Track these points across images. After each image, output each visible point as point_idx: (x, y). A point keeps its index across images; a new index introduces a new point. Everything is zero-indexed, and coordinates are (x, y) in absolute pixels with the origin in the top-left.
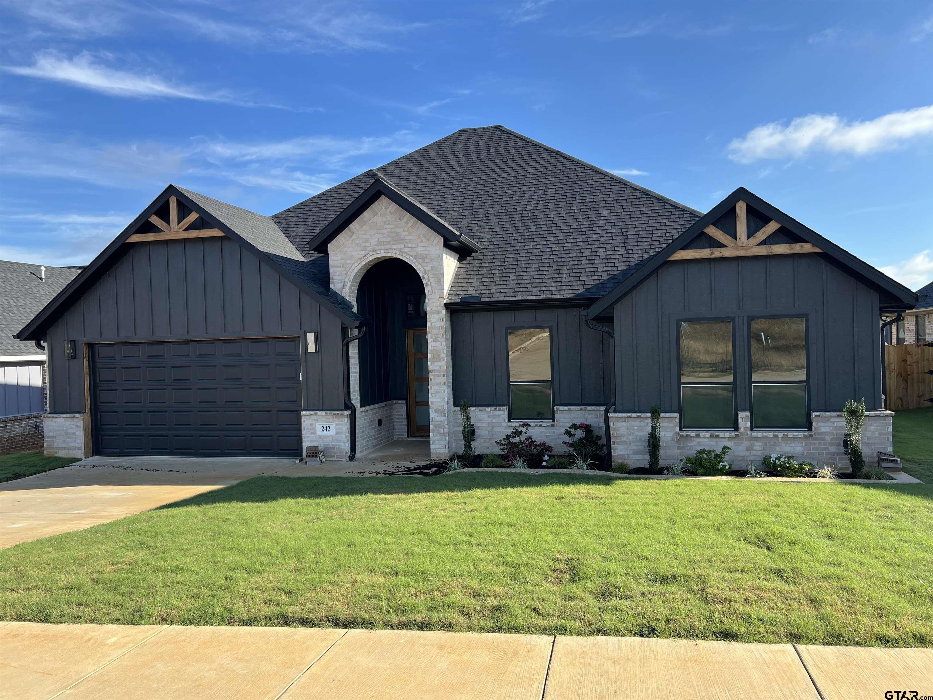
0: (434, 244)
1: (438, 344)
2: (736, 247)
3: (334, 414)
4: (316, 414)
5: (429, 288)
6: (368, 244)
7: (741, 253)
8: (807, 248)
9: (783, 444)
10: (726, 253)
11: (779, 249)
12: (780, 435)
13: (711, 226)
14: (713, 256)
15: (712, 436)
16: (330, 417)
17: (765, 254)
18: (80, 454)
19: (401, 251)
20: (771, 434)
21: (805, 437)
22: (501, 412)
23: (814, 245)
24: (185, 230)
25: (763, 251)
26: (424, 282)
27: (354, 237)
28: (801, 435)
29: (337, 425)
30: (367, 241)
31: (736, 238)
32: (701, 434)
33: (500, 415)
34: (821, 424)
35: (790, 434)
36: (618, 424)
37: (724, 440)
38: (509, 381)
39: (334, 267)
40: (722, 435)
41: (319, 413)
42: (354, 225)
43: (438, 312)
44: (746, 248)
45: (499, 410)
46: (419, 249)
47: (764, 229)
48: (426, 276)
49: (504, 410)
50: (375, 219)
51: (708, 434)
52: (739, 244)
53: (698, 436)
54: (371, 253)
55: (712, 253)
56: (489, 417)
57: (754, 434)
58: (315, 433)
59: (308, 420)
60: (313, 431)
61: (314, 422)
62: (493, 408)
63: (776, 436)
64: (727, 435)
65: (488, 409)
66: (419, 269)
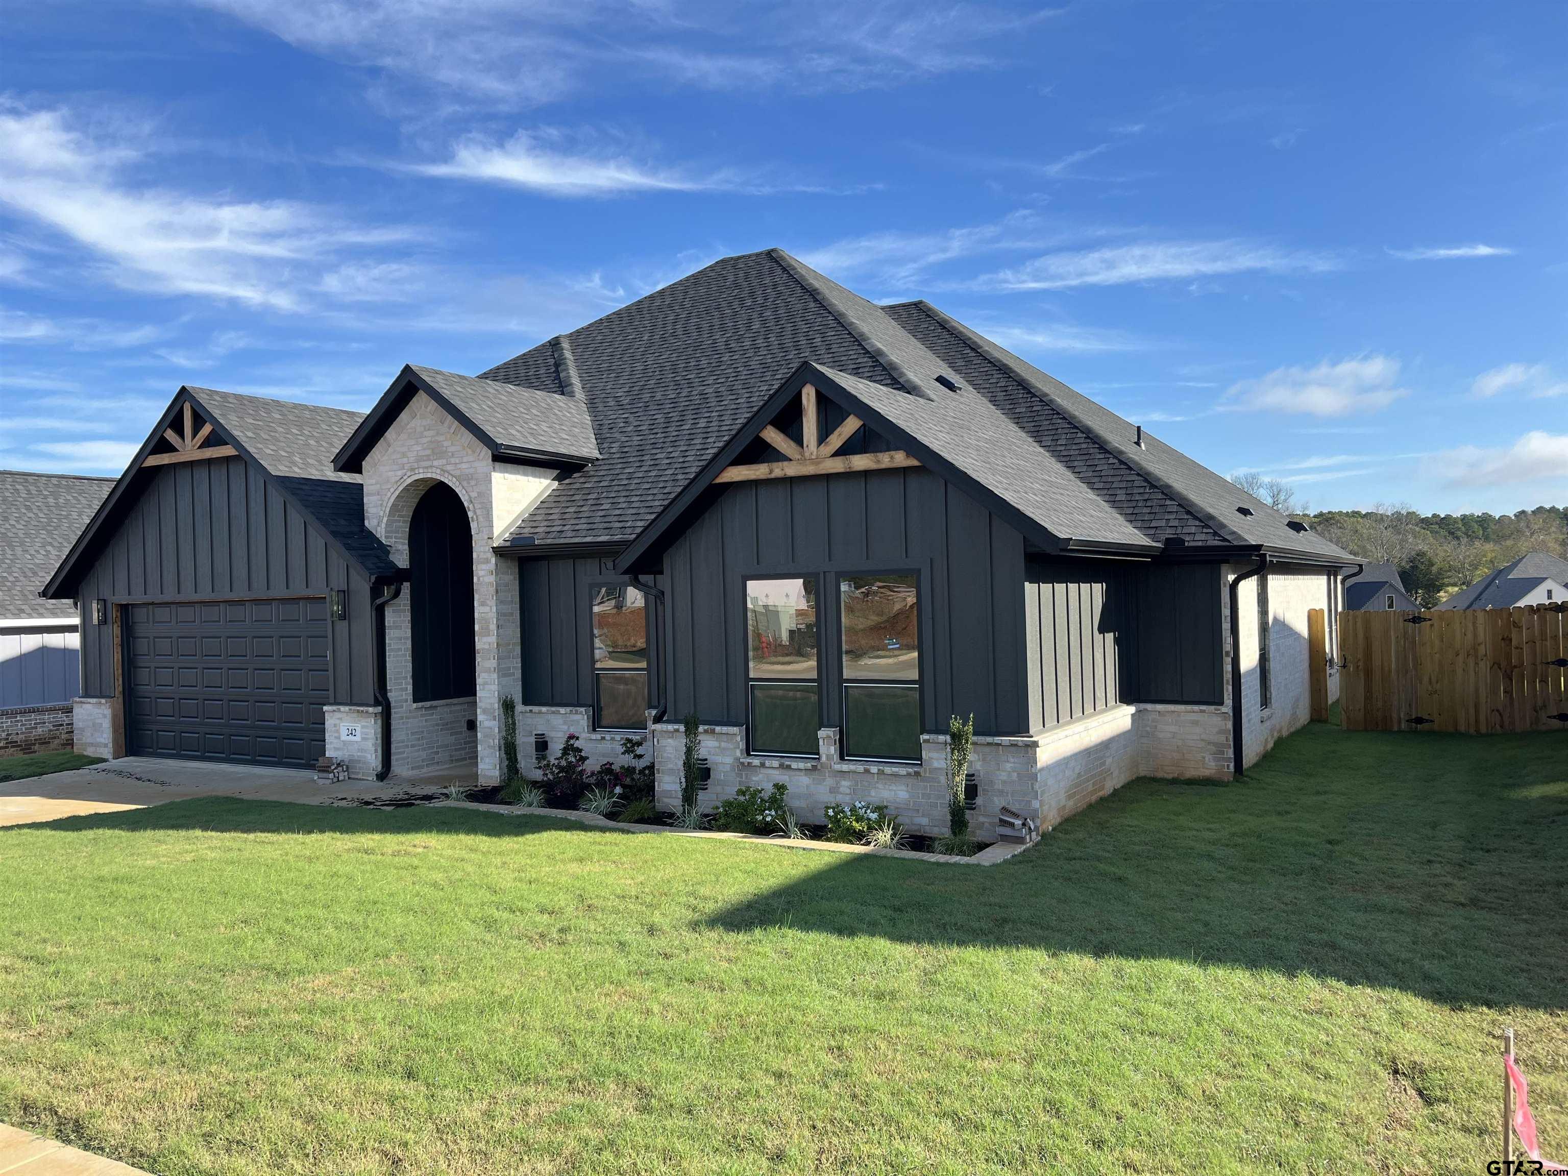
0: (481, 457)
1: (487, 609)
2: (803, 460)
3: (358, 711)
4: (339, 711)
5: (475, 523)
6: (405, 460)
7: (810, 470)
8: (900, 459)
9: (880, 786)
10: (790, 470)
11: (861, 462)
13: (770, 428)
14: (773, 476)
16: (355, 715)
17: (842, 470)
18: (106, 752)
19: (442, 470)
20: (860, 768)
21: (909, 774)
22: (578, 717)
23: (909, 454)
24: (199, 448)
25: (837, 465)
26: (470, 514)
27: (391, 450)
28: (903, 771)
29: (363, 727)
30: (404, 455)
31: (802, 446)
32: (768, 763)
33: (578, 721)
34: (934, 755)
35: (888, 770)
36: (663, 742)
37: (797, 773)
38: (595, 668)
39: (369, 495)
40: (794, 765)
41: (342, 708)
42: (390, 434)
43: (487, 561)
44: (817, 461)
45: (576, 713)
46: (464, 466)
47: (839, 429)
48: (471, 506)
49: (581, 713)
50: (413, 424)
51: (776, 763)
52: (807, 454)
53: (763, 765)
54: (409, 474)
55: (771, 472)
56: (565, 723)
57: (845, 767)
58: (339, 738)
59: (331, 717)
60: (336, 735)
61: (337, 722)
62: (568, 709)
64: (801, 765)
65: (562, 710)
66: (464, 495)
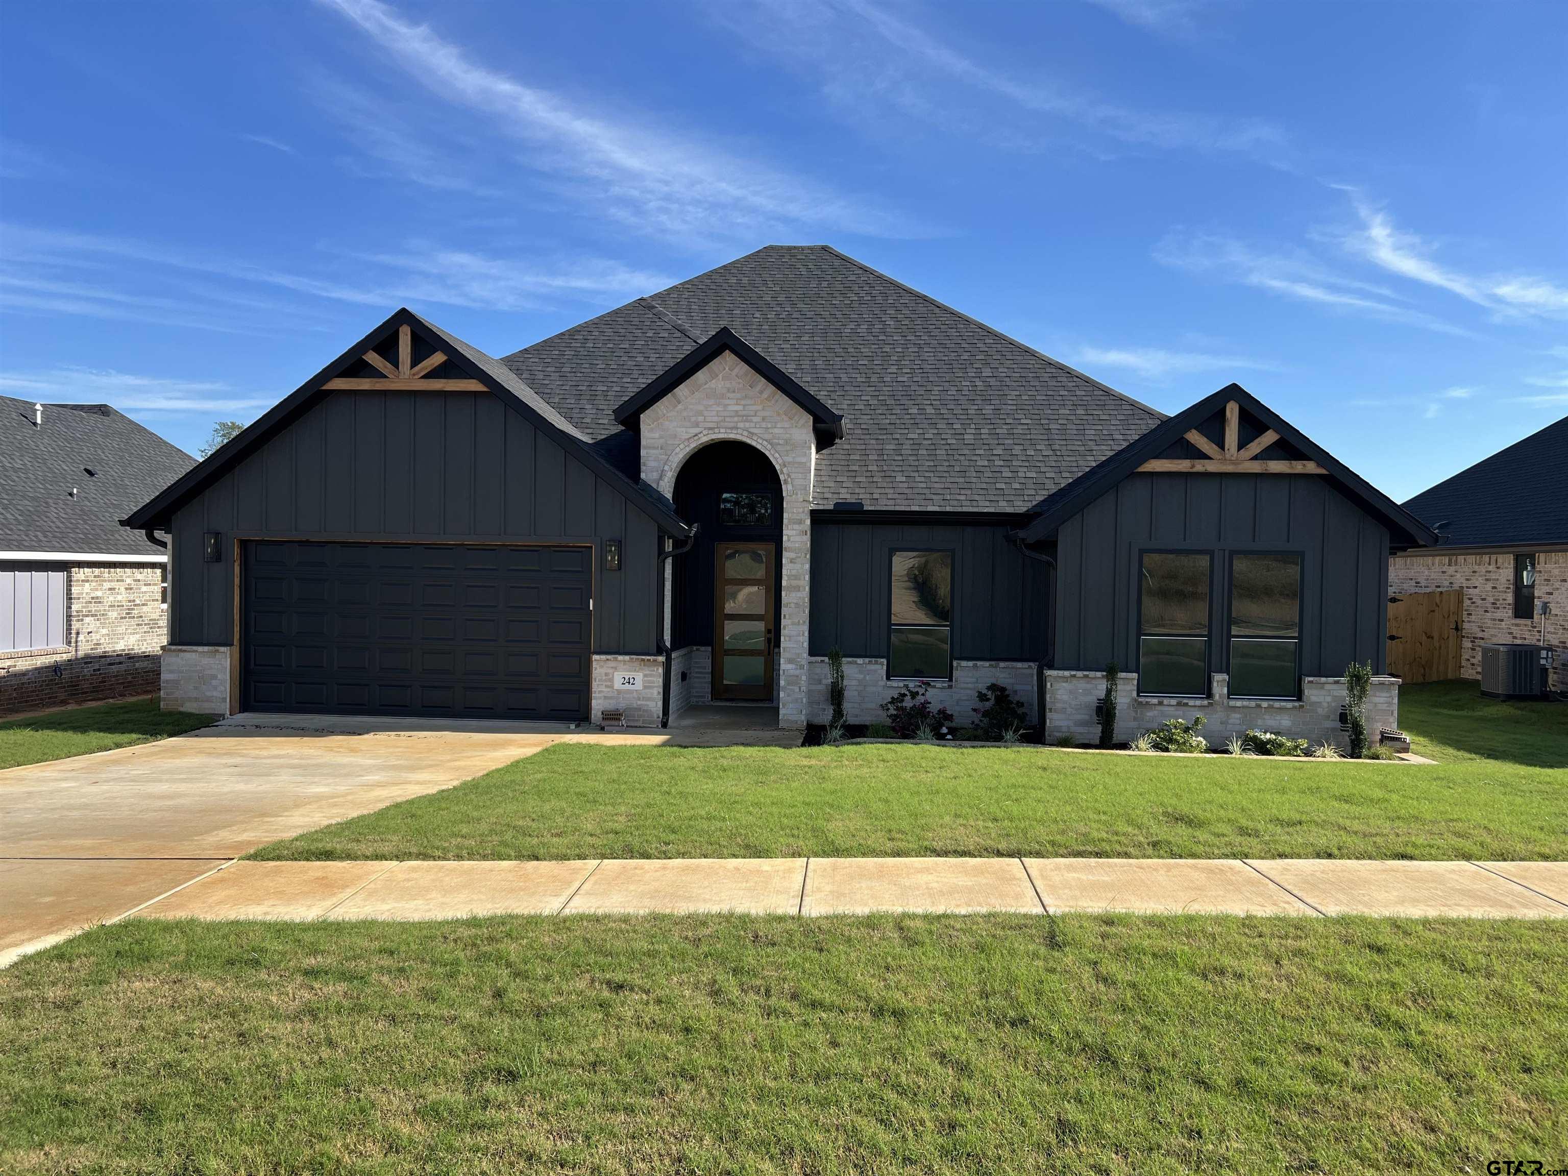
0: (799, 425)
1: (798, 566)
2: (1224, 460)
3: (643, 660)
4: (616, 659)
5: (790, 487)
6: (701, 419)
7: (1229, 468)
8: (1311, 467)
9: (1267, 717)
10: (1210, 467)
11: (1277, 466)
12: (1265, 704)
13: (1194, 431)
14: (1194, 470)
15: (1179, 704)
16: (636, 664)
17: (1260, 471)
18: (225, 708)
19: (750, 432)
20: (1253, 704)
21: (1295, 707)
22: (878, 667)
23: (1319, 465)
24: (422, 377)
25: (1256, 467)
26: (782, 477)
27: (680, 407)
28: (1289, 705)
29: (645, 676)
30: (700, 413)
31: (1224, 450)
32: (1166, 701)
33: (875, 671)
34: (1315, 692)
35: (1277, 705)
36: (1057, 686)
37: (1192, 709)
38: (890, 624)
39: (646, 448)
40: (1191, 703)
41: (620, 658)
42: (682, 390)
43: (800, 522)
44: (1235, 463)
45: (876, 663)
46: (776, 431)
47: (1259, 439)
48: (785, 470)
49: (882, 664)
50: (713, 384)
51: (1174, 702)
52: (1228, 456)
53: (1161, 703)
54: (705, 432)
55: (1193, 466)
56: (860, 672)
57: (1232, 703)
58: (612, 687)
59: (602, 667)
60: (609, 684)
61: (611, 671)
62: (867, 660)
63: (1259, 706)
64: (1198, 703)
65: (860, 661)
66: (776, 459)
